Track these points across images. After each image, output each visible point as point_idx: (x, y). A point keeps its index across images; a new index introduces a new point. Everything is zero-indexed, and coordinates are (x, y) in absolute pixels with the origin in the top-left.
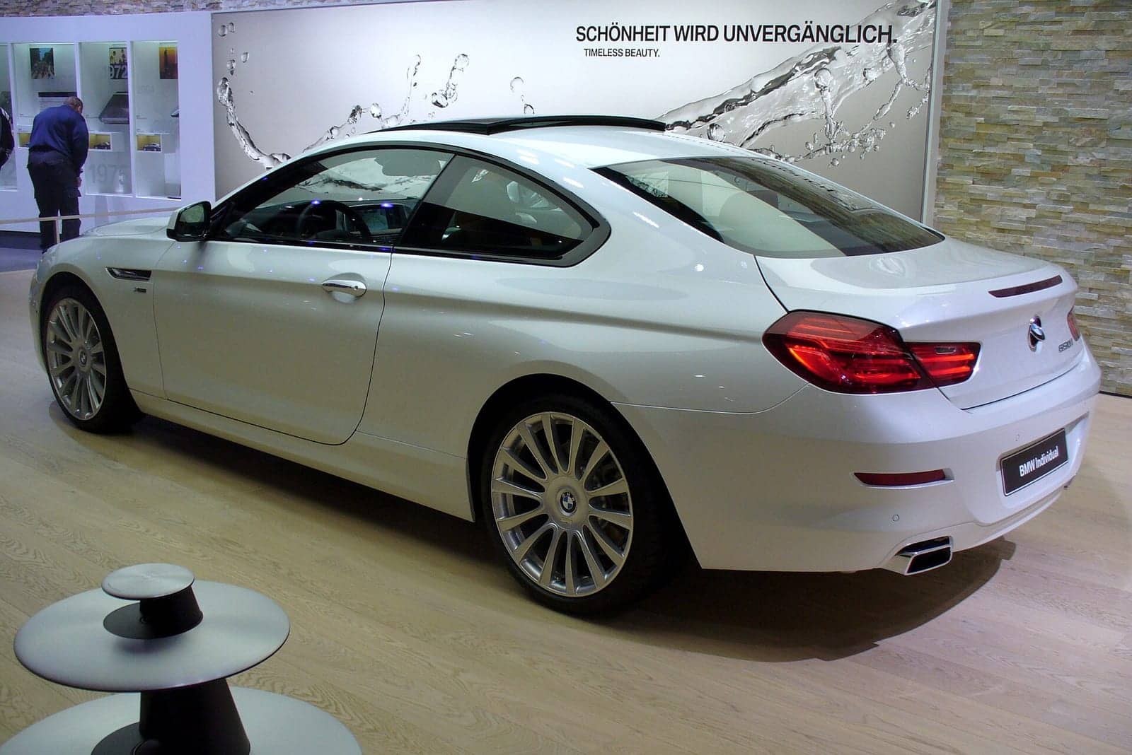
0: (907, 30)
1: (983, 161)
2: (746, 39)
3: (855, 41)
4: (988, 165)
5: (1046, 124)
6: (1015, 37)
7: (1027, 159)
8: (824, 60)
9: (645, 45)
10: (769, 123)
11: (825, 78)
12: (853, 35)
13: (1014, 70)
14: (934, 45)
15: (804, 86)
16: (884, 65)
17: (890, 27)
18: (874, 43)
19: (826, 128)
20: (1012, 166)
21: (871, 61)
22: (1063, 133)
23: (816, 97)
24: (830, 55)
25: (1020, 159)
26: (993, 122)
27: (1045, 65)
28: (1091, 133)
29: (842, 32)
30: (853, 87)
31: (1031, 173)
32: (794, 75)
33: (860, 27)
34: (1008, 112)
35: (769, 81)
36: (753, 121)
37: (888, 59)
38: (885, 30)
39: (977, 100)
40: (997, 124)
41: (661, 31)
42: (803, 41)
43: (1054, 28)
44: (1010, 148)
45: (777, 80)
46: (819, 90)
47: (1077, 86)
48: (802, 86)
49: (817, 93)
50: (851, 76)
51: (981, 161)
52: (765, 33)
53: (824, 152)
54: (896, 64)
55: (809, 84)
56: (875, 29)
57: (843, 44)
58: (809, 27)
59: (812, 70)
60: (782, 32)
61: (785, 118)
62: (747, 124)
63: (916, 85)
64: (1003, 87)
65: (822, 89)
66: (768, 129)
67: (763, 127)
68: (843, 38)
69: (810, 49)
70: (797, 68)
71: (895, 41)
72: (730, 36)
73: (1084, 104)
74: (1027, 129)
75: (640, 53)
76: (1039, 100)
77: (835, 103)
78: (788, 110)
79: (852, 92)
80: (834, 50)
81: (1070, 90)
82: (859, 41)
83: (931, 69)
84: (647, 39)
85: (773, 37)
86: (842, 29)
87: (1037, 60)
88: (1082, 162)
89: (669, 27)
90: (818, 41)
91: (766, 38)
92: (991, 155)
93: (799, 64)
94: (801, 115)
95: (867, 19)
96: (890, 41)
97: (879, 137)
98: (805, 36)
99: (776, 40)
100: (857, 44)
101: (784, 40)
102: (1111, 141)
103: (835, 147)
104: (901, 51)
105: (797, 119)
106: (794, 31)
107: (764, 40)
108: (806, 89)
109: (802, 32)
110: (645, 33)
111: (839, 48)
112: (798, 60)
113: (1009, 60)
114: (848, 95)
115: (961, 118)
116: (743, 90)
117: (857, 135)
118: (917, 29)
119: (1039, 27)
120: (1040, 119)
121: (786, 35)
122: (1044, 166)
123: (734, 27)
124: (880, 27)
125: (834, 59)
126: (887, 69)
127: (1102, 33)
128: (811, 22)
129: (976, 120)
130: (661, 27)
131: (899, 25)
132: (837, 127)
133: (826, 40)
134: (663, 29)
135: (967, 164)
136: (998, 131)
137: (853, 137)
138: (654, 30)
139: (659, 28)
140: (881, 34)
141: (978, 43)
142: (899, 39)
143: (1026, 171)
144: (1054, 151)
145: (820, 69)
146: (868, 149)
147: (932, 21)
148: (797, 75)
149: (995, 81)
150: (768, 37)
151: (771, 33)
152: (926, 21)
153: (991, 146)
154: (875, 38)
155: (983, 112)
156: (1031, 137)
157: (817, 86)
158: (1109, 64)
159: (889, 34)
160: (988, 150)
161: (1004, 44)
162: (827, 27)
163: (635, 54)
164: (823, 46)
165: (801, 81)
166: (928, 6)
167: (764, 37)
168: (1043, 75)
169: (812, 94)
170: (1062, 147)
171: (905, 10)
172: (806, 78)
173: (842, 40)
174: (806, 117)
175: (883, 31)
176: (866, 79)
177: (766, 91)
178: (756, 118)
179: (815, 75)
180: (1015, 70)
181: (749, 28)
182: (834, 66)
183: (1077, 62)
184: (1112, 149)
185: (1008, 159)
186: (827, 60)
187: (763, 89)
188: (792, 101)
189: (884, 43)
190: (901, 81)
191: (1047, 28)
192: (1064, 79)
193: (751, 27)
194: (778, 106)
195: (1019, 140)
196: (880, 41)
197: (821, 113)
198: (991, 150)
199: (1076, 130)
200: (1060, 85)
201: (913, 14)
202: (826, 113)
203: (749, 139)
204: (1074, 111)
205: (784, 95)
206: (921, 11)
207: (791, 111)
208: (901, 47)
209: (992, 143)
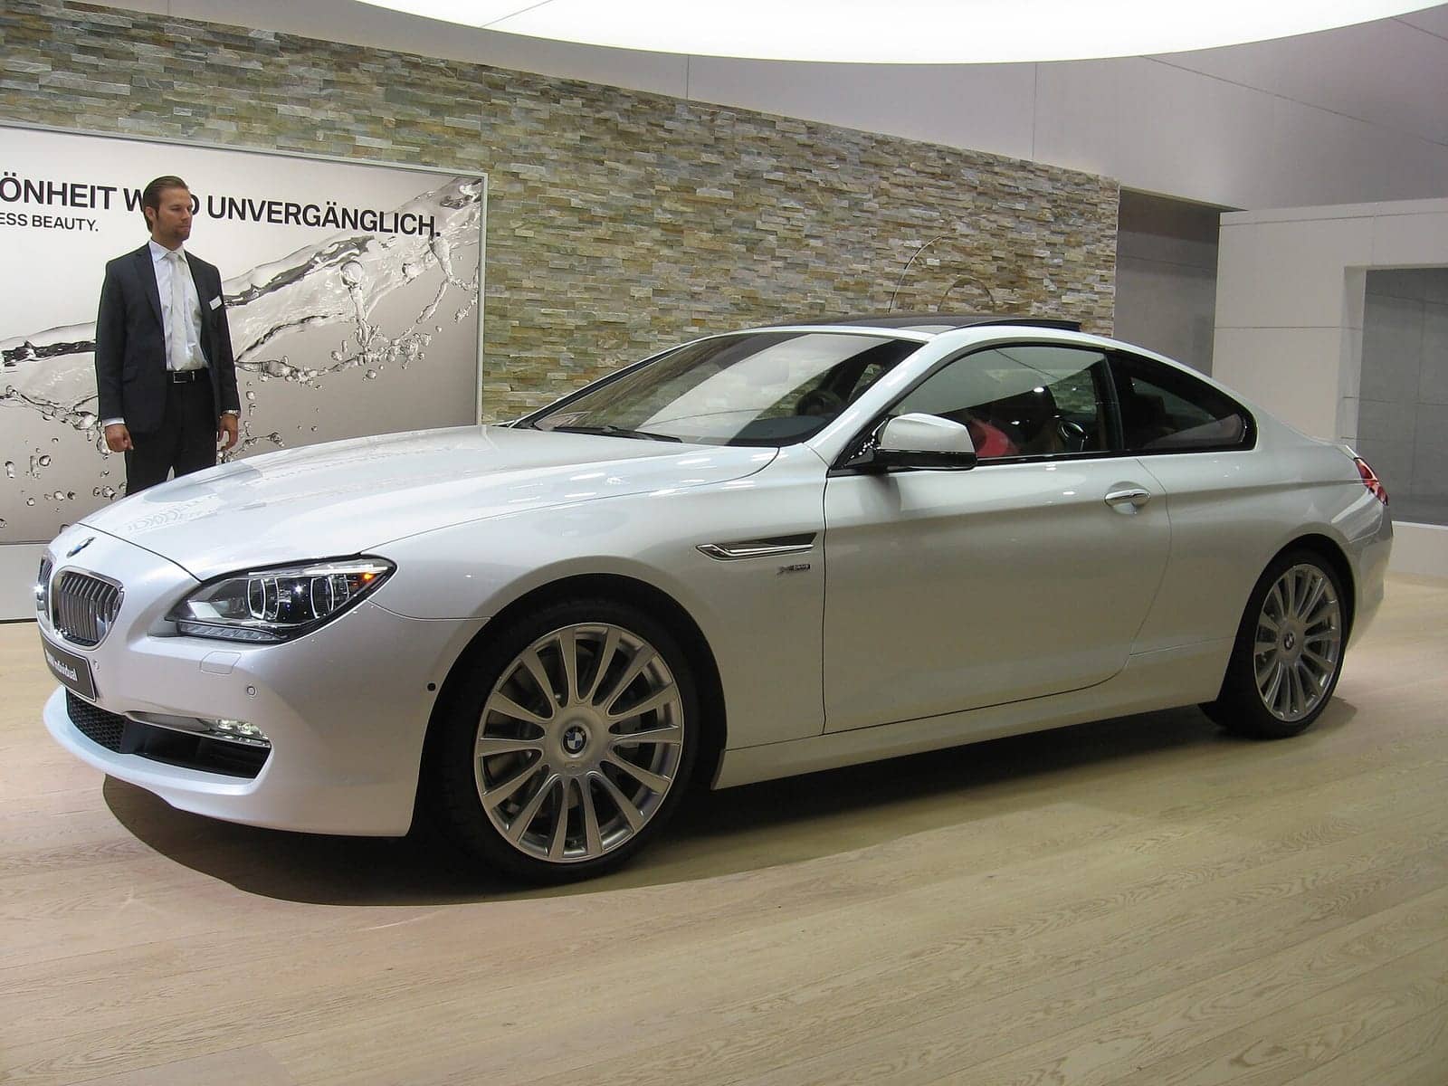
0: (451, 222)
1: (520, 366)
2: (242, 216)
3: (391, 231)
4: (526, 370)
5: (577, 328)
6: (544, 239)
7: (561, 362)
8: (352, 251)
9: (69, 212)
10: (279, 328)
11: (354, 273)
12: (389, 224)
13: (543, 273)
14: (480, 242)
15: (328, 282)
16: (427, 260)
17: (432, 218)
18: (414, 234)
19: (358, 334)
20: (550, 370)
21: (411, 256)
22: (593, 336)
23: (343, 295)
24: (361, 245)
25: (555, 362)
26: (527, 325)
27: (572, 269)
28: (615, 337)
29: (373, 219)
30: (389, 286)
31: (567, 376)
32: (313, 267)
33: (396, 215)
34: (540, 315)
35: (277, 274)
36: (255, 326)
37: (431, 254)
38: (426, 220)
39: (511, 302)
40: (534, 328)
41: (100, 195)
42: (324, 225)
43: (579, 234)
44: (544, 352)
45: (289, 272)
46: (348, 286)
47: (601, 291)
48: (325, 282)
49: (344, 292)
50: (387, 272)
51: (518, 366)
52: (270, 212)
53: (356, 363)
54: (440, 260)
55: (335, 278)
56: (415, 219)
57: (377, 234)
58: (331, 210)
59: (337, 263)
60: (295, 213)
61: (302, 321)
62: (247, 330)
63: (464, 284)
64: (535, 290)
65: (352, 286)
66: (278, 336)
67: (271, 334)
68: (378, 225)
69: (334, 237)
70: (317, 259)
71: (438, 234)
72: (217, 211)
73: (608, 309)
74: (560, 332)
75: (60, 223)
76: (569, 304)
77: (367, 304)
78: (305, 311)
79: (389, 290)
80: (365, 240)
81: (595, 294)
82: (396, 231)
83: (479, 268)
84: (73, 204)
85: (282, 217)
86: (375, 215)
87: (565, 264)
88: (609, 364)
89: (115, 189)
90: (344, 227)
91: (273, 218)
92: (527, 360)
93: (319, 254)
94: (324, 317)
95: (404, 207)
96: (432, 234)
97: (423, 344)
98: (326, 220)
99: (287, 222)
100: (393, 234)
101: (298, 223)
102: (633, 344)
103: (370, 356)
104: (445, 246)
105: (319, 322)
106: (311, 213)
107: (270, 220)
108: (330, 285)
109: (322, 216)
110: (71, 194)
111: (372, 238)
112: (319, 250)
113: (539, 262)
114: (385, 293)
115: (495, 321)
116: (239, 285)
117: (397, 342)
118: (462, 222)
119: (566, 232)
120: (571, 323)
121: (300, 217)
122: (577, 368)
123: (223, 199)
124: (421, 217)
125: (366, 250)
126: (431, 266)
127: (616, 243)
128: (335, 204)
129: (511, 324)
130: (99, 188)
131: (442, 218)
132: (372, 333)
133: (355, 227)
134: (103, 192)
135: (504, 369)
136: (532, 334)
137: (392, 344)
138: (87, 192)
139: (96, 191)
140: (421, 224)
141: (509, 243)
142: (443, 233)
143: (562, 375)
144: (585, 353)
145: (348, 261)
146: (411, 358)
147: (477, 215)
148: (317, 267)
149: (526, 283)
150: (274, 216)
151: (280, 212)
152: (472, 216)
153: (528, 350)
154: (414, 229)
155: (518, 315)
156: (564, 340)
157: (345, 282)
158: (626, 271)
159: (431, 225)
160: (524, 354)
161: (534, 246)
162: (356, 211)
163: (53, 224)
164: (349, 233)
165: (322, 276)
166: (473, 199)
167: (269, 216)
168: (570, 279)
169: (338, 292)
170: (592, 350)
171: (449, 201)
172: (330, 272)
173: (374, 228)
174: (331, 320)
175: (424, 222)
176: (406, 276)
177: (274, 286)
178: (260, 321)
179: (342, 268)
180: (545, 273)
181: (247, 203)
182: (365, 259)
183: (599, 268)
184: (633, 351)
185: (544, 364)
186: (357, 252)
187: (269, 284)
188: (311, 299)
189: (426, 236)
190: (447, 280)
191: (572, 233)
192: (590, 283)
193: (250, 201)
194: (289, 306)
195: (553, 343)
196: (420, 233)
197: (352, 314)
198: (528, 354)
199: (603, 334)
200: (587, 289)
201: (457, 206)
202: (357, 315)
203: (250, 349)
204: (601, 315)
205: (300, 291)
206: (466, 204)
207: (309, 313)
208: (445, 241)
209: (528, 347)
